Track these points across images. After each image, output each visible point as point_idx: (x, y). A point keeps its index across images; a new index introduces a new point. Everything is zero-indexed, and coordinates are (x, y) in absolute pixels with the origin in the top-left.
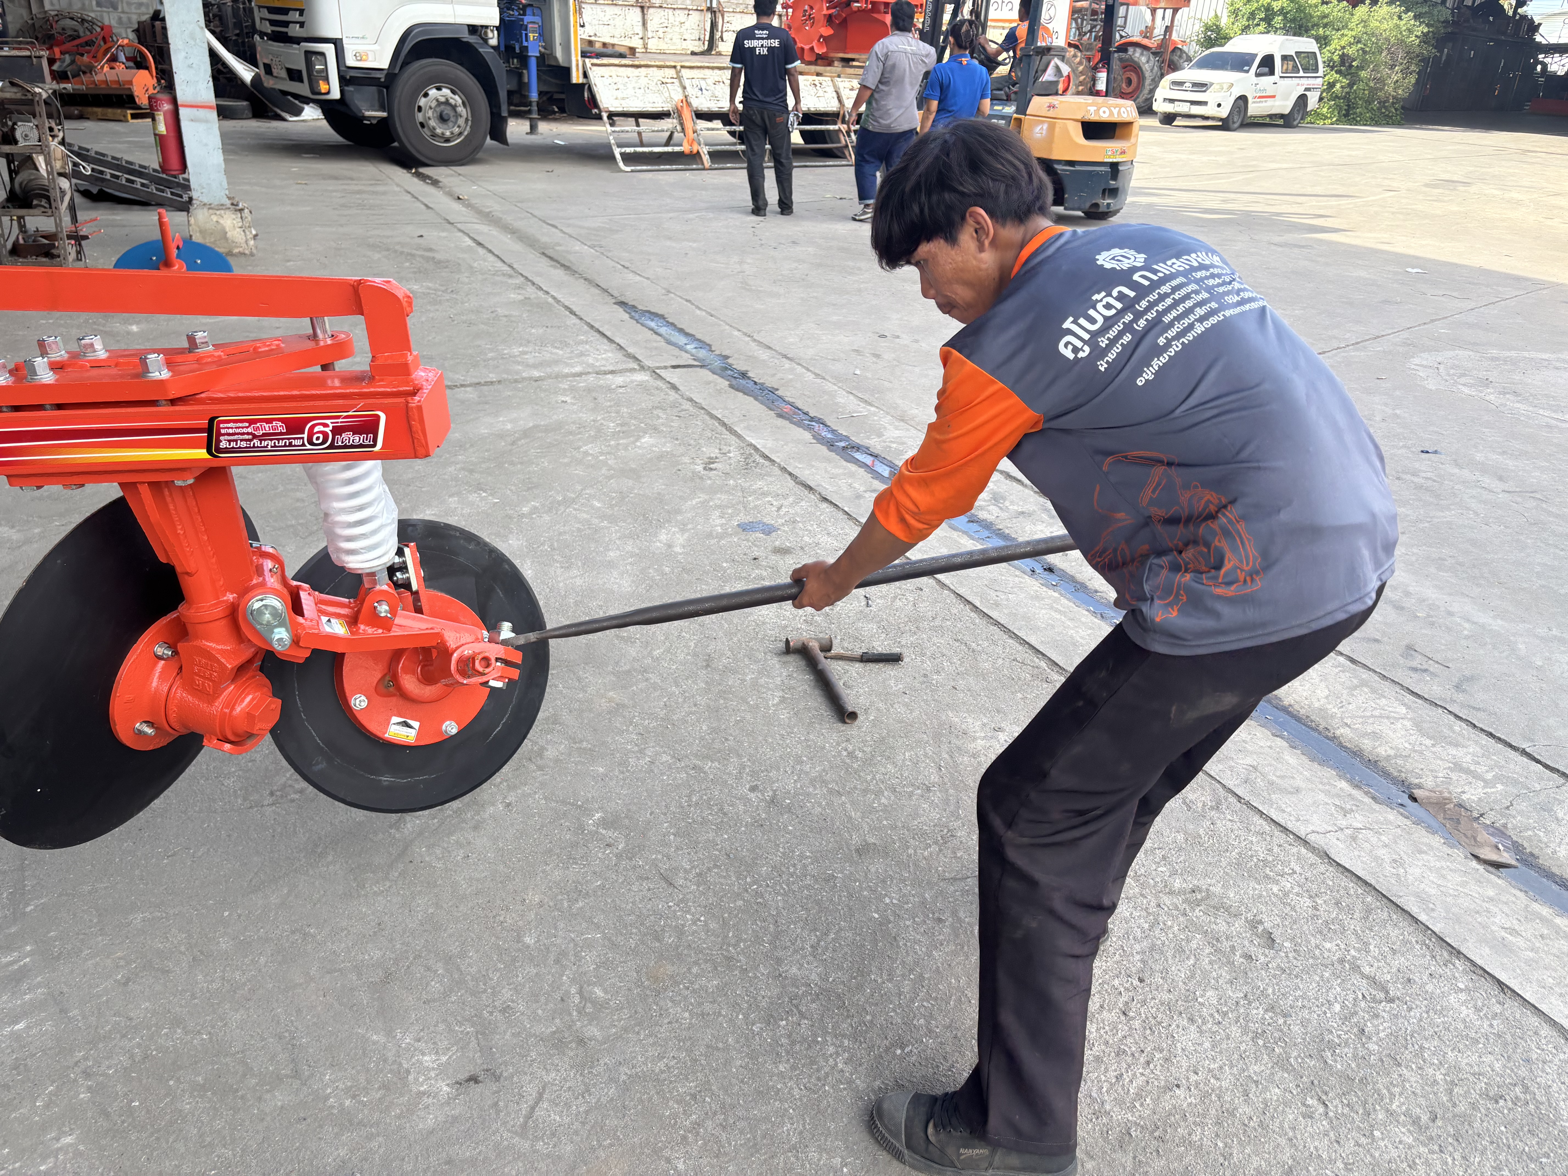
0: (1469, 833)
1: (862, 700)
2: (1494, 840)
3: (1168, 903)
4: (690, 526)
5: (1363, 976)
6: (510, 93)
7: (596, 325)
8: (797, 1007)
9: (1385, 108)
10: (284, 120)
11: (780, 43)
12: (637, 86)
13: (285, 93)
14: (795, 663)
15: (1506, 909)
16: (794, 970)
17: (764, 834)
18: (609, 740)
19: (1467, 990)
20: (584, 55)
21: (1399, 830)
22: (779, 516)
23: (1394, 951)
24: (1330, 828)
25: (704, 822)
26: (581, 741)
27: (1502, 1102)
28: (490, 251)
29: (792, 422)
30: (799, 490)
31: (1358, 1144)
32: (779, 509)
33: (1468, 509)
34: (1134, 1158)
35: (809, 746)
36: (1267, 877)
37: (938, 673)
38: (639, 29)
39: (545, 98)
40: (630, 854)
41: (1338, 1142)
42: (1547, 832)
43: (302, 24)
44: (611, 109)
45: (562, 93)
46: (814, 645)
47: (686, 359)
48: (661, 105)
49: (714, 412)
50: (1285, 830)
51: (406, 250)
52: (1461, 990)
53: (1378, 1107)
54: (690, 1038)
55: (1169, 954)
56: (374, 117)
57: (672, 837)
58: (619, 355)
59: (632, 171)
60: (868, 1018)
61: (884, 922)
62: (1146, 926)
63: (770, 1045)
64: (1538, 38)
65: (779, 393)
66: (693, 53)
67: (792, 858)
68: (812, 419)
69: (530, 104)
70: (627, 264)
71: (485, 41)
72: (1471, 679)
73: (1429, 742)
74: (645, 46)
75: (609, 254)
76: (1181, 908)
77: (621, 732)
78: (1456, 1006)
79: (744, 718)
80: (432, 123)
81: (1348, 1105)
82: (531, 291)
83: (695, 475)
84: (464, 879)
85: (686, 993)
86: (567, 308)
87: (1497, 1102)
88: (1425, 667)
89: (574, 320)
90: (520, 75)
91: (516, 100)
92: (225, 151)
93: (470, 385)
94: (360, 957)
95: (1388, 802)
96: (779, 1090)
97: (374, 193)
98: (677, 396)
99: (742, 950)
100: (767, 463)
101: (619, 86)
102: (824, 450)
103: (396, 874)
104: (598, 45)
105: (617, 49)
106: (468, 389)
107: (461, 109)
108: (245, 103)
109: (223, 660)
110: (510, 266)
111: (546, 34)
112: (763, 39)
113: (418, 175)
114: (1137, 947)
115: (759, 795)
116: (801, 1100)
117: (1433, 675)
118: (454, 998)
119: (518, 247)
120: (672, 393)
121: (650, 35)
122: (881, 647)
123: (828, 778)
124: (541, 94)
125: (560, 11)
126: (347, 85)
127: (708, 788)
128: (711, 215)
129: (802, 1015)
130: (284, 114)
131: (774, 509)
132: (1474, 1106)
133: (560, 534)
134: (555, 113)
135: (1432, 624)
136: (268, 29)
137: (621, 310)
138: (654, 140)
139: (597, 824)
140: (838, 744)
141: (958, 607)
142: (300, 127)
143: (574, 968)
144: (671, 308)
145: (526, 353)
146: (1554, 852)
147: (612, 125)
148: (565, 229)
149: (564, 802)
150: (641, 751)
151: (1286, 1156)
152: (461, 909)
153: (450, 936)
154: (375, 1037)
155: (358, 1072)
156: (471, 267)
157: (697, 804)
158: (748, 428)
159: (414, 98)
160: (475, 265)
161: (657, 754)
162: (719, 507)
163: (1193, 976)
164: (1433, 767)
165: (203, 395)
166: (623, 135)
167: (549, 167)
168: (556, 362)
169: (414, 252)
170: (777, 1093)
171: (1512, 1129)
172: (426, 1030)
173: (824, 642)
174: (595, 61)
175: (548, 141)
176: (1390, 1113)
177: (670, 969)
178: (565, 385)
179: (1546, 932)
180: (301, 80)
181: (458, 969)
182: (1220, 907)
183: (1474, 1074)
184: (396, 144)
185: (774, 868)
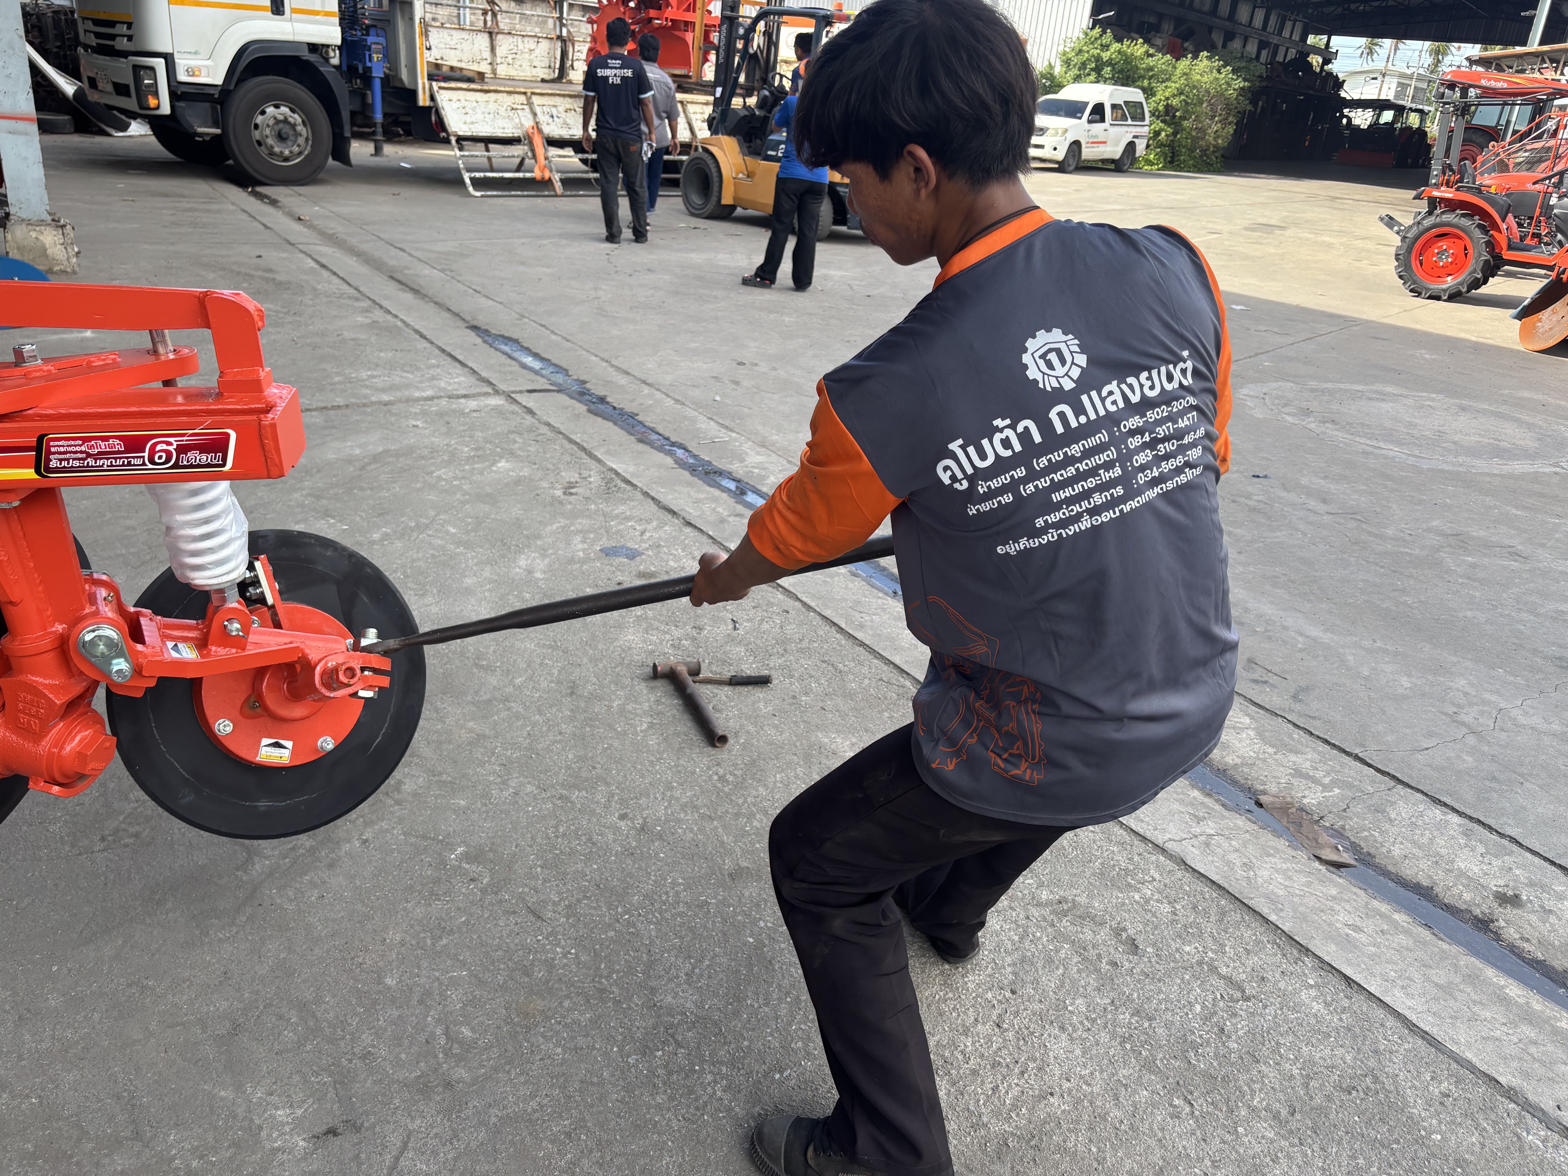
0: (1311, 836)
1: (731, 723)
2: (1334, 841)
3: (1036, 914)
4: (550, 551)
5: (1221, 976)
6: (353, 114)
7: (448, 349)
8: (673, 1036)
9: (1206, 155)
10: (110, 135)
11: (633, 73)
12: (486, 110)
13: (111, 108)
14: (663, 688)
15: (1347, 907)
16: (669, 999)
17: (634, 863)
18: (471, 772)
19: (1317, 986)
20: (431, 77)
21: (1247, 835)
22: (642, 541)
23: (1248, 952)
24: (1185, 836)
25: (572, 853)
26: (440, 774)
27: (1354, 1093)
28: (335, 274)
29: (652, 447)
30: (662, 514)
31: (1223, 1142)
32: (643, 533)
33: (1297, 530)
34: (1012, 1168)
35: (679, 772)
36: (1129, 885)
37: (806, 694)
38: (487, 54)
39: (390, 120)
40: (495, 888)
41: (1204, 1140)
42: (1381, 833)
43: (130, 38)
44: (461, 133)
45: (408, 115)
46: (683, 670)
47: (542, 384)
48: (510, 131)
49: (573, 437)
50: (1144, 839)
51: (243, 270)
52: (1311, 986)
53: (1240, 1104)
54: (564, 1074)
55: (1039, 965)
56: (207, 134)
57: (539, 869)
58: (472, 380)
59: (482, 196)
60: (746, 1043)
61: (760, 946)
62: (1016, 938)
63: (647, 1076)
64: (1343, 94)
65: (640, 418)
66: (543, 81)
67: (664, 885)
68: (673, 444)
69: (374, 125)
70: (479, 288)
71: (327, 60)
72: (1306, 689)
73: (1271, 750)
74: (494, 72)
75: (460, 279)
76: (1049, 919)
77: (482, 764)
78: (1307, 1001)
79: (612, 745)
80: (270, 141)
81: (1212, 1104)
82: (378, 315)
83: (555, 500)
84: (319, 920)
85: (558, 1027)
86: (417, 332)
87: (1350, 1093)
88: (1265, 678)
89: (423, 344)
90: (364, 96)
91: (359, 122)
92: (45, 166)
93: (316, 410)
94: (204, 1009)
95: (1236, 809)
96: (656, 1122)
97: (208, 211)
98: (534, 420)
99: (615, 981)
100: (629, 488)
101: (468, 110)
102: (686, 474)
103: (244, 919)
104: (445, 69)
105: (465, 73)
106: (314, 413)
107: (300, 128)
108: (67, 117)
109: (51, 696)
110: (356, 289)
111: (390, 55)
112: (616, 68)
113: (255, 194)
114: (1009, 960)
115: (629, 823)
116: (679, 1131)
117: (1273, 686)
118: (309, 1047)
119: (364, 270)
120: (528, 417)
121: (499, 60)
122: (749, 669)
123: (699, 803)
124: (385, 115)
125: (405, 33)
126: (178, 101)
127: (576, 818)
128: (564, 242)
129: (679, 1045)
130: (109, 130)
131: (637, 533)
132: (1329, 1098)
133: (414, 561)
134: (400, 135)
135: (1270, 638)
136: (93, 41)
137: (473, 334)
138: (504, 166)
139: (460, 859)
140: (709, 768)
141: (824, 629)
142: (126, 143)
143: (440, 1008)
144: (525, 333)
145: (374, 377)
146: (1389, 851)
147: (461, 149)
148: (413, 253)
149: (424, 837)
150: (504, 782)
151: (1156, 1157)
152: (315, 953)
153: (304, 981)
154: (222, 1093)
155: (205, 1131)
156: (315, 289)
157: (564, 835)
158: (608, 453)
159: (250, 115)
160: (319, 287)
161: (522, 784)
162: (581, 531)
163: (1062, 985)
164: (1275, 774)
165: (30, 412)
166: (471, 160)
167: (395, 189)
168: (407, 386)
169: (253, 272)
170: (655, 1126)
171: (1365, 1118)
172: (279, 1083)
173: (692, 666)
174: (443, 84)
175: (394, 164)
176: (1253, 1110)
177: (540, 1004)
178: (416, 409)
179: (1386, 927)
180: (128, 95)
181: (314, 1015)
182: (1085, 917)
183: (1327, 1067)
184: (231, 162)
185: (646, 896)
